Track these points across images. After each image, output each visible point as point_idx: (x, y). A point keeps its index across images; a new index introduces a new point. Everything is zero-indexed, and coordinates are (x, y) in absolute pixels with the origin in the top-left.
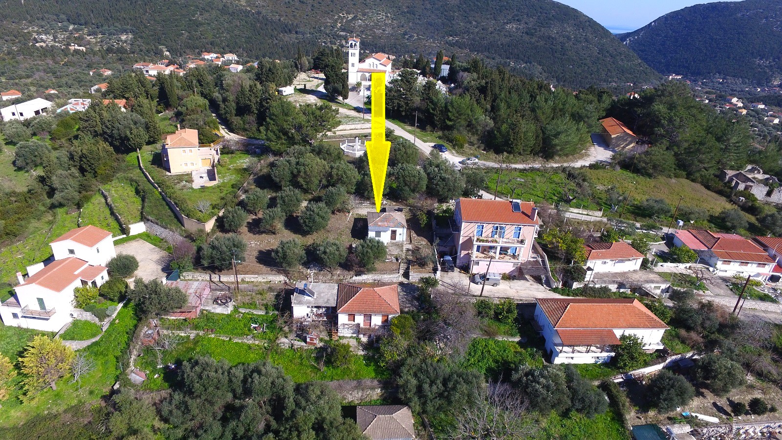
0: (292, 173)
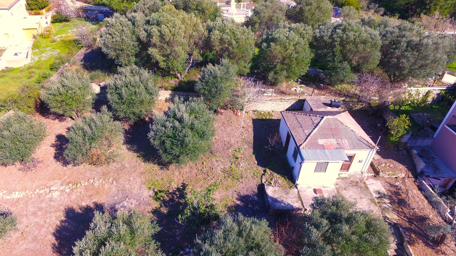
0: (139, 40)
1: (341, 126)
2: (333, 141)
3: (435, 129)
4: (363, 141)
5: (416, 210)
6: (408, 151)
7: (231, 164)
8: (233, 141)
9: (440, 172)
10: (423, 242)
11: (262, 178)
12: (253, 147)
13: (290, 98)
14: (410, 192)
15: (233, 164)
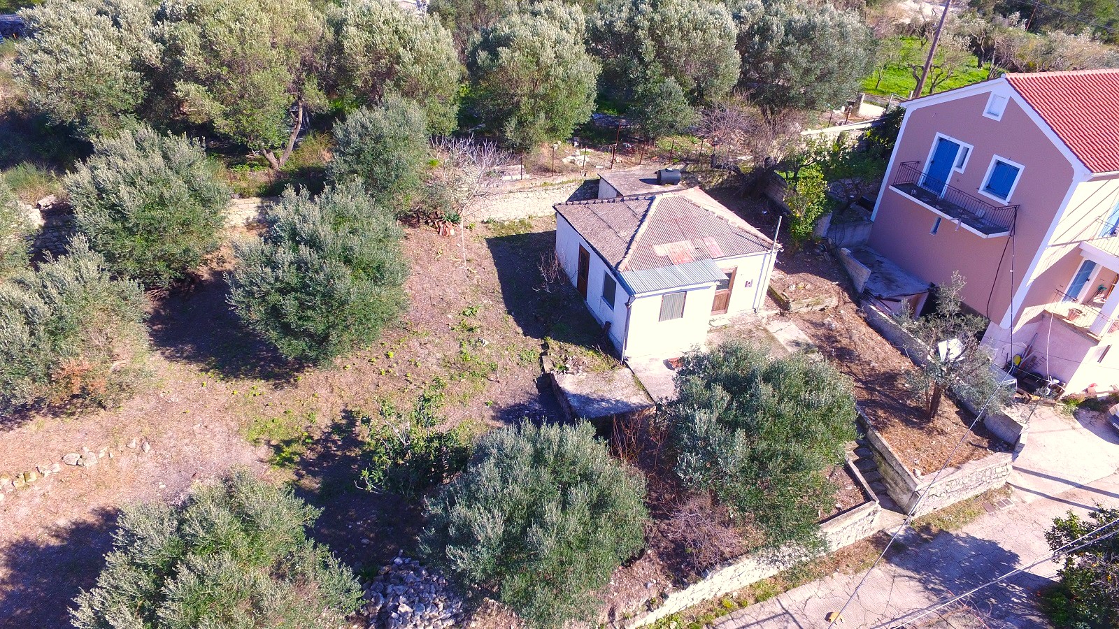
0: (140, 65)
1: (695, 213)
2: (686, 245)
3: (869, 205)
4: (747, 235)
5: (873, 364)
6: (833, 252)
7: (461, 345)
8: (451, 294)
9: (897, 286)
10: (902, 421)
11: (542, 361)
12: (504, 298)
13: (565, 179)
14: (854, 331)
15: (466, 345)
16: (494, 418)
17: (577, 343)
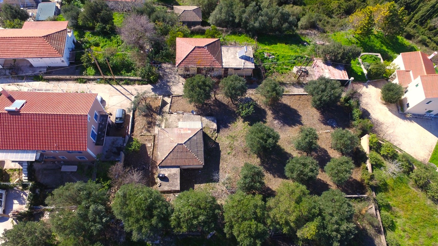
16: (230, 126)
17: (208, 136)
